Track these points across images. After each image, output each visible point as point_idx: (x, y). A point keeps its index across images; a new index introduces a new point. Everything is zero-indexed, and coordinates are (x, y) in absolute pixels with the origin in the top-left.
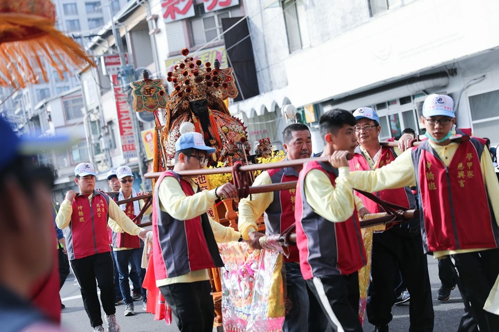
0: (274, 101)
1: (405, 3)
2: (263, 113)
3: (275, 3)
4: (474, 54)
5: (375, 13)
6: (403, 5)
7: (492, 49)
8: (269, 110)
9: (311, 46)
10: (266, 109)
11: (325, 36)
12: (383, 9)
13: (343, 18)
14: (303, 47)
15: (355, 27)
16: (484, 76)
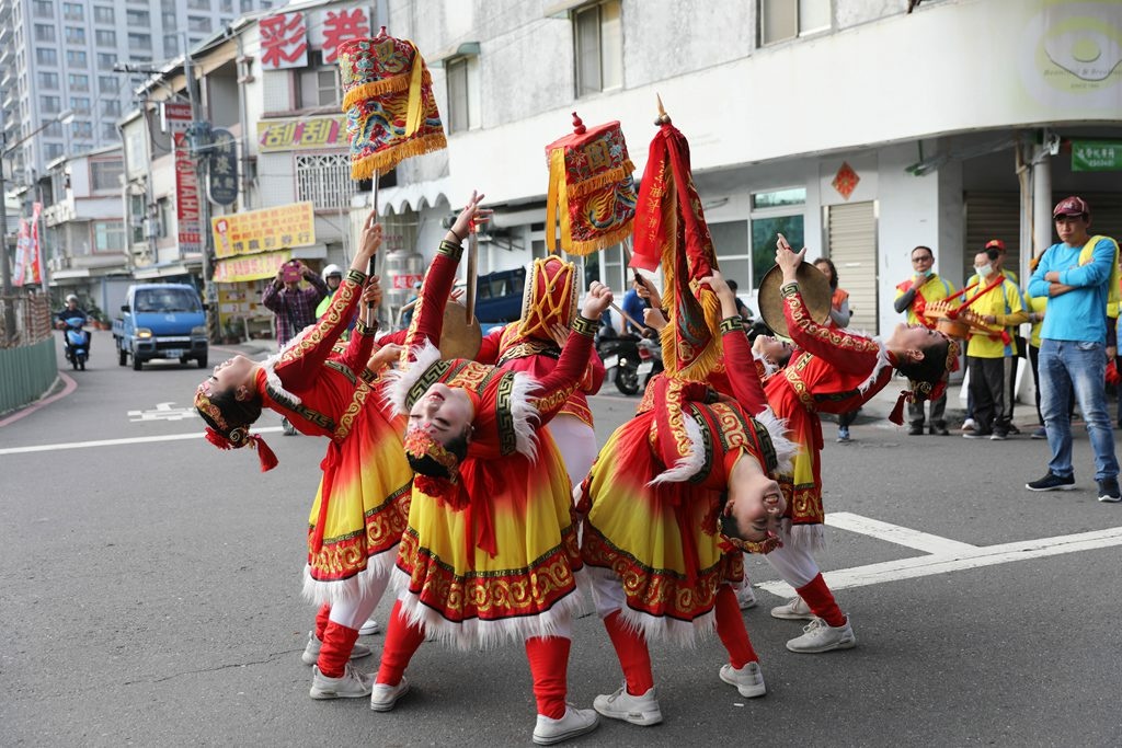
0: (423, 197)
1: (629, 87)
2: (403, 211)
3: (434, 62)
4: (731, 166)
5: (581, 94)
6: (624, 89)
7: (756, 163)
8: (414, 207)
9: (482, 128)
10: (408, 205)
11: (506, 118)
12: (594, 90)
13: (535, 96)
14: (471, 128)
15: (550, 110)
16: (726, 199)
